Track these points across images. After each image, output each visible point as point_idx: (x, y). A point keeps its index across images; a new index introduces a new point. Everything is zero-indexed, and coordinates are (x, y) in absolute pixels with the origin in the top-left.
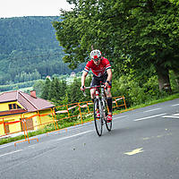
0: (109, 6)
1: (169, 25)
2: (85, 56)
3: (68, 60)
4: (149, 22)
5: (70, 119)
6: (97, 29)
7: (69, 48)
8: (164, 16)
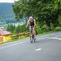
1: (51, 7)
2: (22, 17)
3: (16, 18)
4: (44, 6)
5: (16, 38)
6: (26, 8)
7: (16, 14)
8: (50, 4)
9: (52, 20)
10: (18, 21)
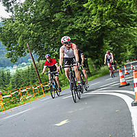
0: (38, 12)
1: (85, 24)
2: (23, 52)
3: (10, 55)
4: (69, 23)
6: (30, 30)
7: (9, 46)
8: (81, 18)
9: (91, 52)
10: (15, 61)
